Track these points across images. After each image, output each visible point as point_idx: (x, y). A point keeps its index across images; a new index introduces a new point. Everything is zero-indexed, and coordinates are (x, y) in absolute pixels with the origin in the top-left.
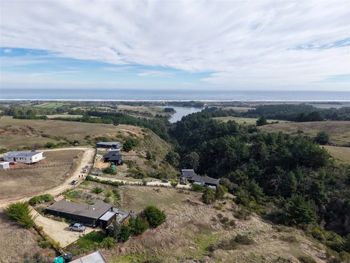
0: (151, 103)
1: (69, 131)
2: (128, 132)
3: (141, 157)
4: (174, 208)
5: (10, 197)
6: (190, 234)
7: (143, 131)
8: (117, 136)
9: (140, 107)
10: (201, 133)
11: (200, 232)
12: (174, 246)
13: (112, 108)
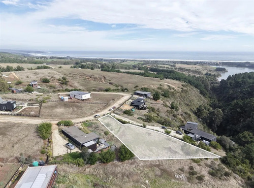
0: (206, 63)
1: (126, 81)
2: (168, 86)
3: (166, 106)
4: (151, 150)
5: (52, 118)
6: (151, 175)
7: (183, 85)
8: (158, 88)
9: (194, 66)
10: (241, 92)
11: (160, 176)
12: (127, 180)
13: (171, 66)
